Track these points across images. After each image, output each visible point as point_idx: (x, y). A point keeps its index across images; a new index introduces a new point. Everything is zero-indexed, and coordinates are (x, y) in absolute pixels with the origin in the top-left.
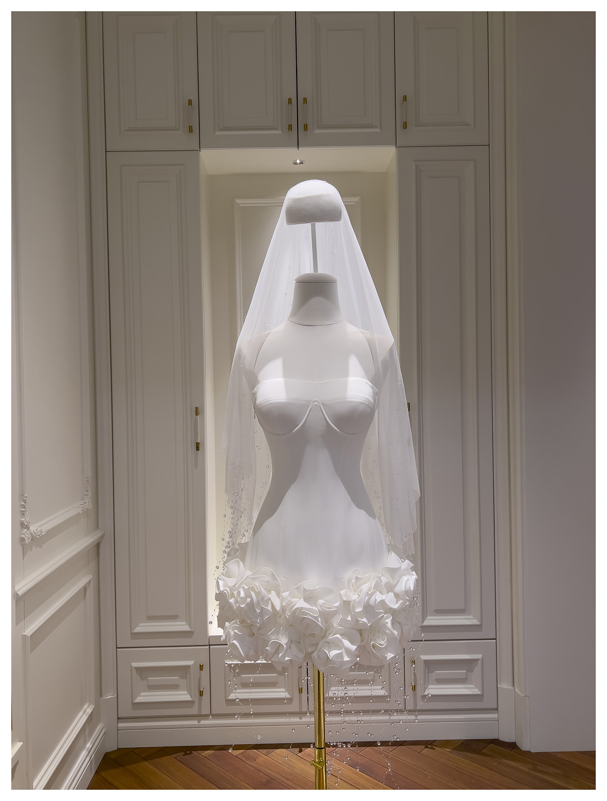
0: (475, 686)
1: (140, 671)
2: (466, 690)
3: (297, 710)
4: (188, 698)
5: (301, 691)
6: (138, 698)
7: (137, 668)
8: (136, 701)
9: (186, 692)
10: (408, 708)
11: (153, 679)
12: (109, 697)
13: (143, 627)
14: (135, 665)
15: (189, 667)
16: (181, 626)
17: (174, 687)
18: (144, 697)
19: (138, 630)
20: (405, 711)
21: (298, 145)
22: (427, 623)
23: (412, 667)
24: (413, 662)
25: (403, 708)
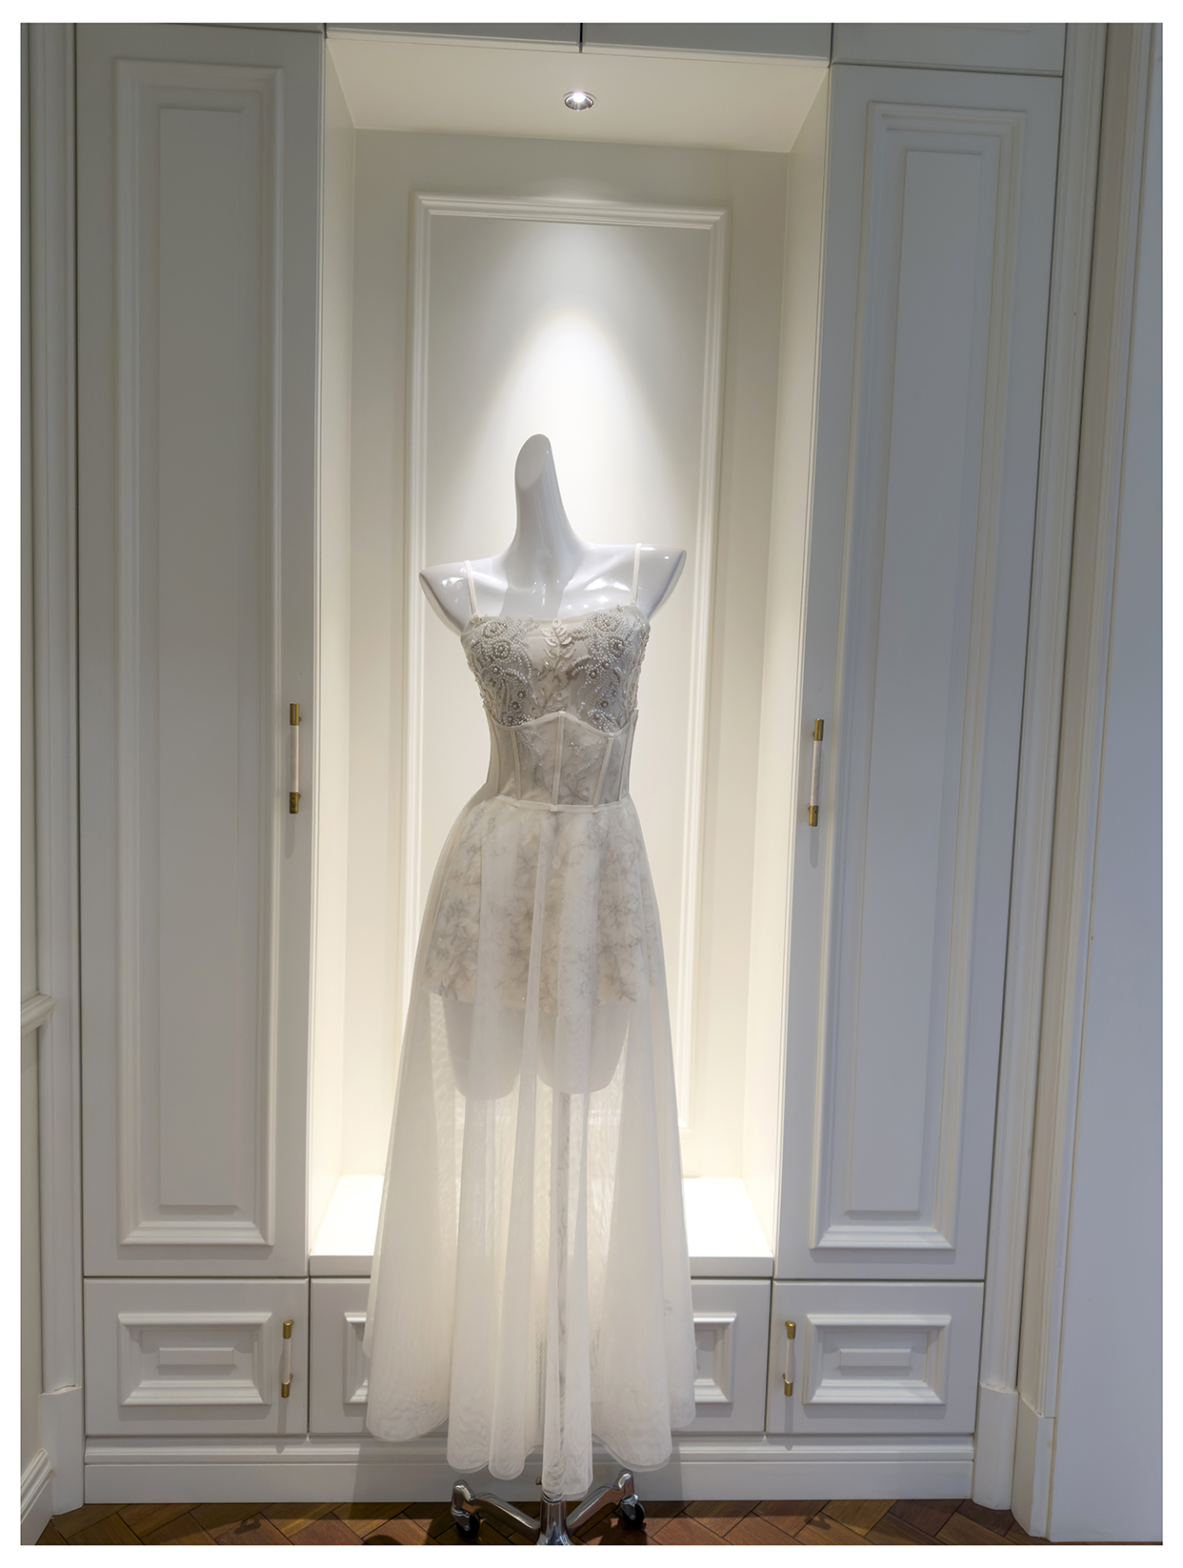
0: (929, 1384)
1: (139, 1331)
2: (906, 1393)
4: (253, 1396)
6: (133, 1394)
7: (131, 1327)
8: (129, 1401)
9: (249, 1383)
10: (771, 1429)
11: (169, 1351)
12: (64, 1390)
13: (147, 1231)
14: (127, 1318)
15: (257, 1326)
16: (239, 1231)
17: (221, 1369)
18: (147, 1391)
19: (134, 1237)
20: (765, 1437)
21: (581, 41)
22: (829, 1241)
23: (788, 1340)
24: (792, 1333)
25: (760, 1428)
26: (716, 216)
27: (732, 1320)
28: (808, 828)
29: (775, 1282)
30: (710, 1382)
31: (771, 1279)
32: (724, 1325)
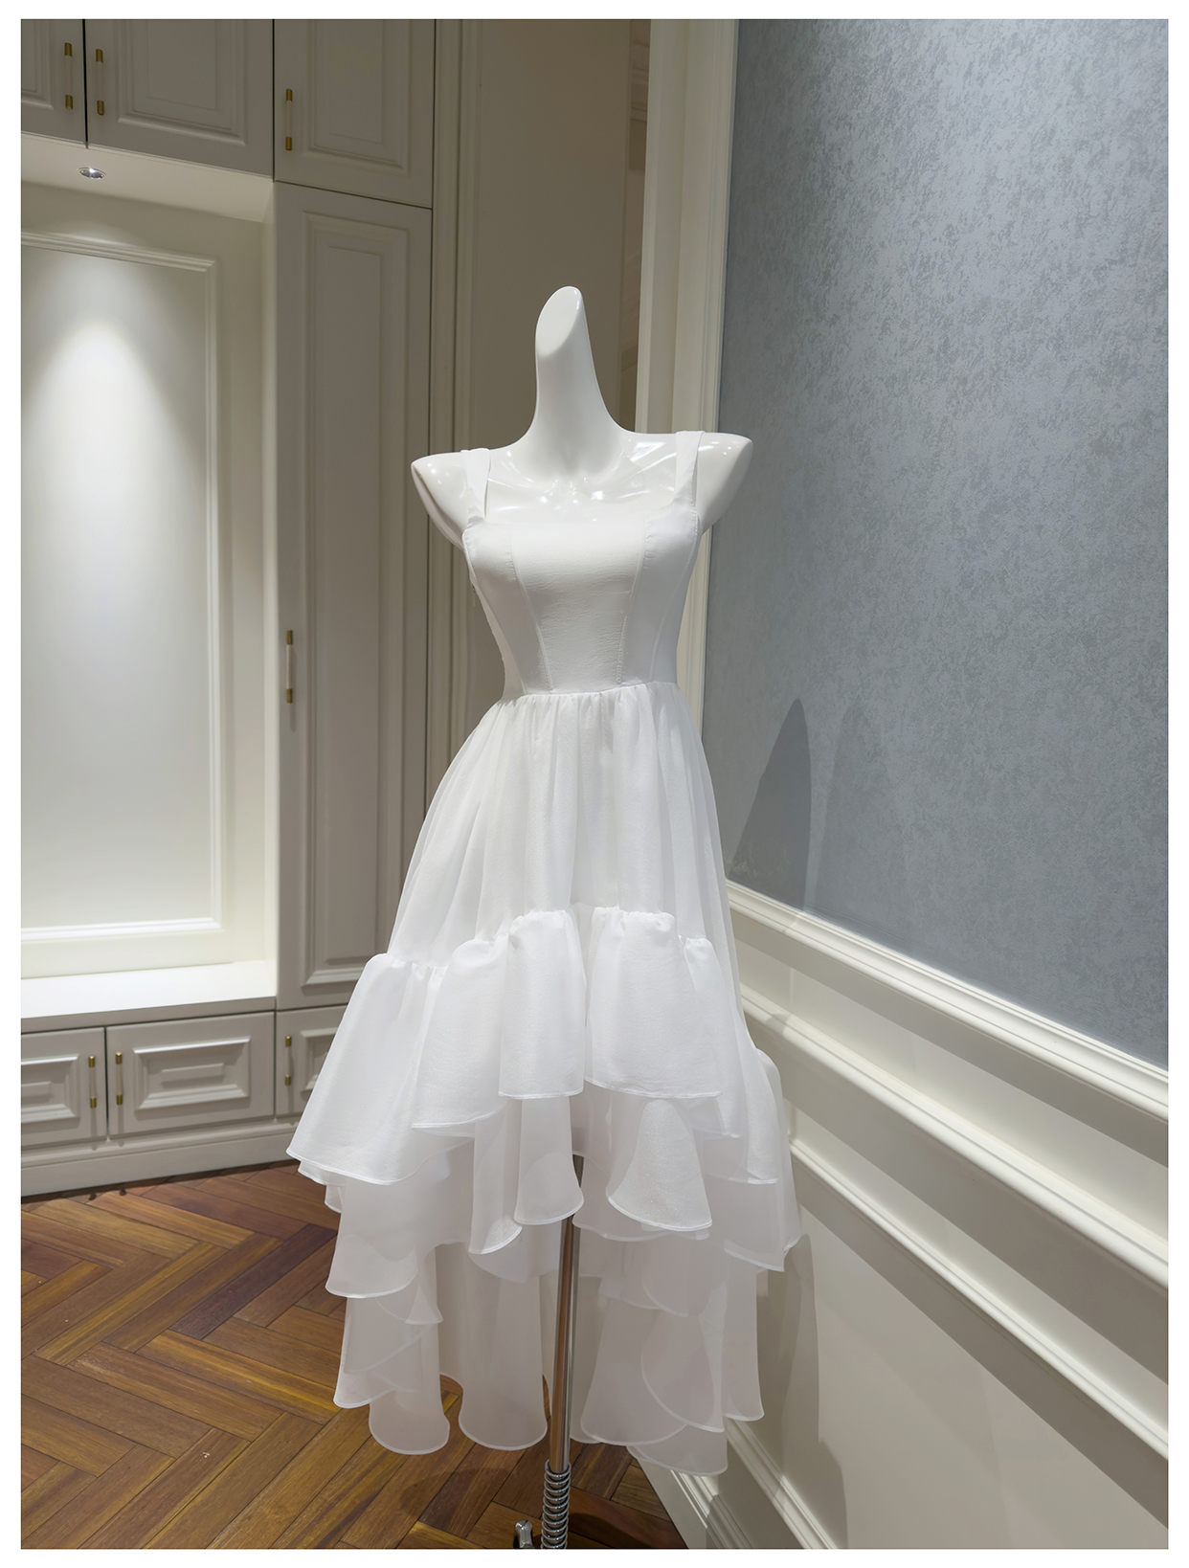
3: (88, 1135)
5: (93, 1104)
10: (279, 1112)
20: (275, 1120)
21: (87, 140)
22: (313, 980)
23: (287, 1049)
24: (289, 1042)
25: (271, 1113)
26: (209, 263)
27: (246, 1040)
28: (289, 704)
29: (278, 1013)
30: (234, 1086)
31: (275, 1011)
32: (242, 1044)
